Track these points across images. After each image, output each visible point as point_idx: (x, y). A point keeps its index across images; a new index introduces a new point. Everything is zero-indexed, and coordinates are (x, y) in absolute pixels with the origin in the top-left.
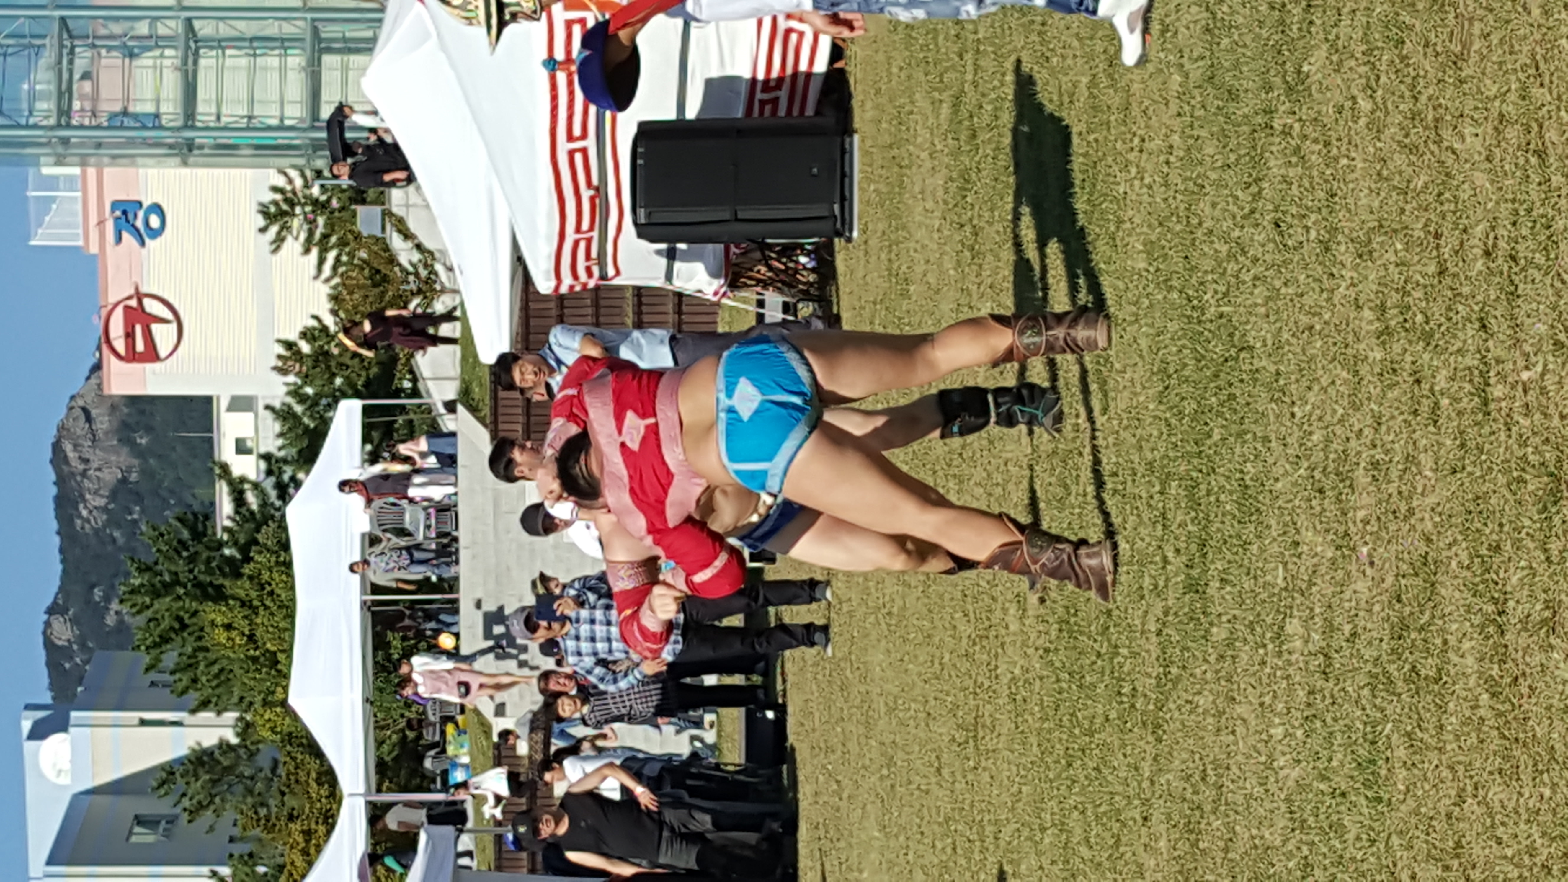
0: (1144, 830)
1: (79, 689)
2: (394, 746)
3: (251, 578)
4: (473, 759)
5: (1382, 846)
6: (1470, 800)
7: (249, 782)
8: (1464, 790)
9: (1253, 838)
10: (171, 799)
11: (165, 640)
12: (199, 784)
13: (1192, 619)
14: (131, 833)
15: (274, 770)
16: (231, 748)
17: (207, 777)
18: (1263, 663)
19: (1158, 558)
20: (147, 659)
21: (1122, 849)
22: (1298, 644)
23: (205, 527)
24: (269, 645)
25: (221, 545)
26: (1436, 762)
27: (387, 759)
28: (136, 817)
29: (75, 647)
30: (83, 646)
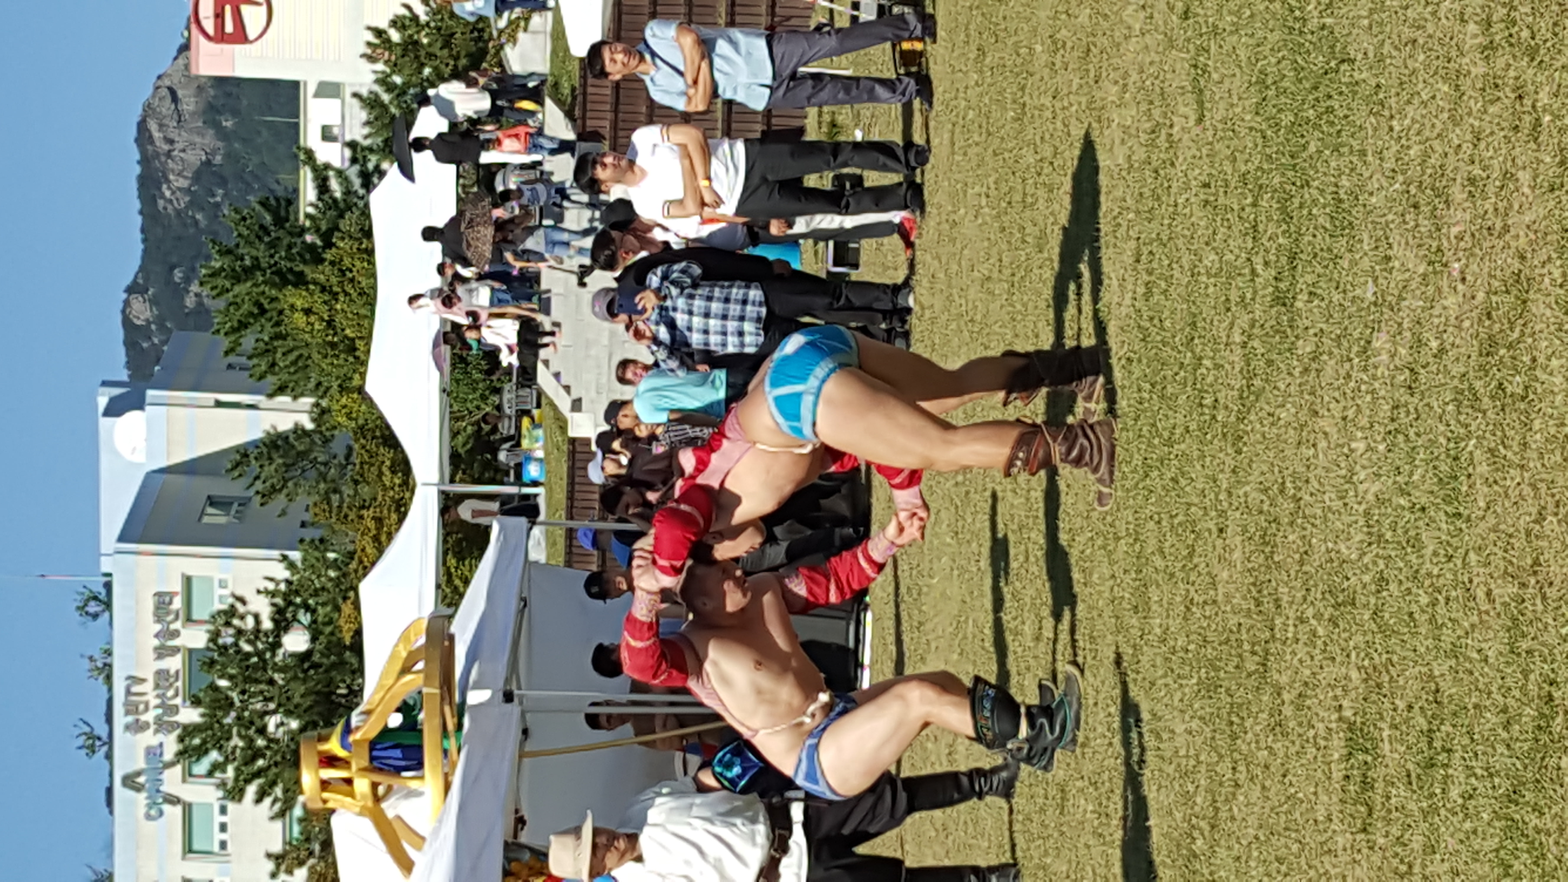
0: (1219, 542)
1: (157, 368)
2: (469, 437)
3: (332, 263)
4: (547, 454)
5: (1459, 562)
6: (1550, 518)
7: (322, 468)
8: (1544, 508)
9: (1328, 551)
10: (245, 481)
11: (243, 325)
12: (273, 467)
13: (1277, 331)
14: (203, 513)
15: (348, 457)
16: (305, 433)
17: (280, 461)
18: (1348, 376)
19: (1247, 271)
20: (225, 343)
21: (1196, 560)
22: (1384, 357)
23: (287, 212)
24: (348, 331)
25: (303, 231)
26: (1518, 480)
27: (461, 451)
28: (209, 497)
29: (153, 327)
30: (162, 327)
